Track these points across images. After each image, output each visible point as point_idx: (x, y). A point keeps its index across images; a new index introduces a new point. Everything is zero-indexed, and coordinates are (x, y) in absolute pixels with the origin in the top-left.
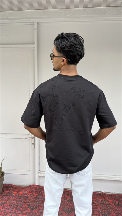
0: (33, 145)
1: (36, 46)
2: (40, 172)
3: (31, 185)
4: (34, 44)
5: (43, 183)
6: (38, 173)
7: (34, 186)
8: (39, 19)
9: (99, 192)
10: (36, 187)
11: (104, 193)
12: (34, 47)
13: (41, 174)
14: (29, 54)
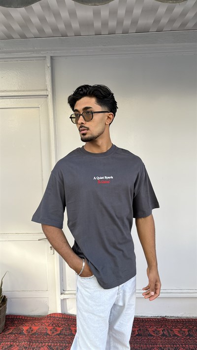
1: (50, 93)
2: (64, 292)
4: (47, 90)
5: (69, 310)
6: (61, 294)
7: (56, 316)
8: (53, 52)
9: (158, 318)
10: (59, 316)
12: (48, 95)
13: (65, 296)
14: (40, 106)
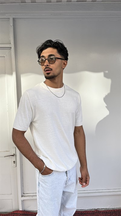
0: (14, 163)
1: (12, 46)
2: (24, 195)
3: (14, 212)
4: (10, 43)
5: (28, 207)
6: (22, 196)
7: (18, 213)
8: (15, 15)
9: (93, 210)
10: (20, 213)
11: (98, 211)
12: (11, 48)
13: (25, 197)
14: (5, 56)
